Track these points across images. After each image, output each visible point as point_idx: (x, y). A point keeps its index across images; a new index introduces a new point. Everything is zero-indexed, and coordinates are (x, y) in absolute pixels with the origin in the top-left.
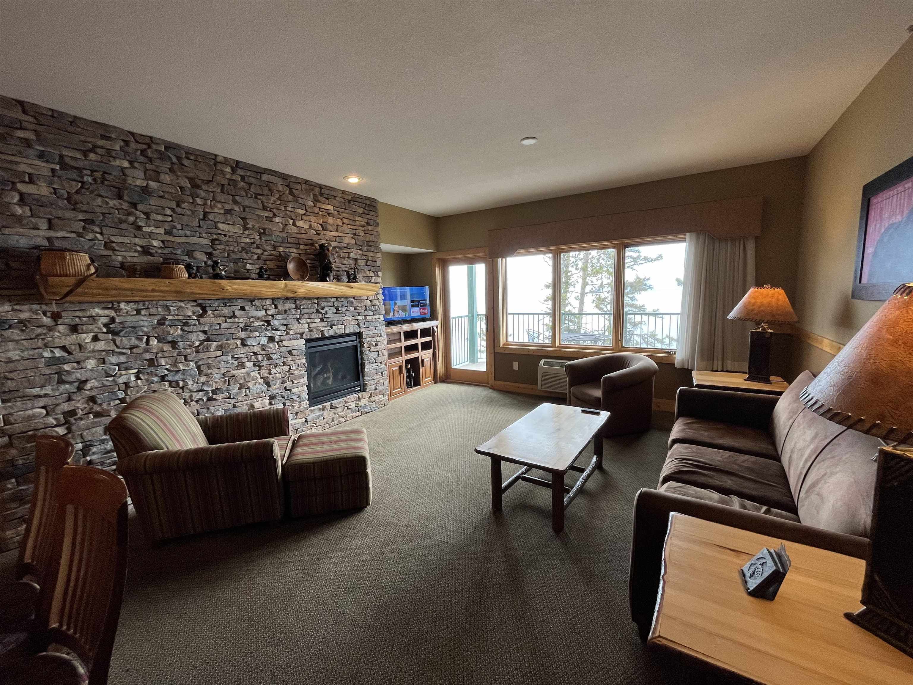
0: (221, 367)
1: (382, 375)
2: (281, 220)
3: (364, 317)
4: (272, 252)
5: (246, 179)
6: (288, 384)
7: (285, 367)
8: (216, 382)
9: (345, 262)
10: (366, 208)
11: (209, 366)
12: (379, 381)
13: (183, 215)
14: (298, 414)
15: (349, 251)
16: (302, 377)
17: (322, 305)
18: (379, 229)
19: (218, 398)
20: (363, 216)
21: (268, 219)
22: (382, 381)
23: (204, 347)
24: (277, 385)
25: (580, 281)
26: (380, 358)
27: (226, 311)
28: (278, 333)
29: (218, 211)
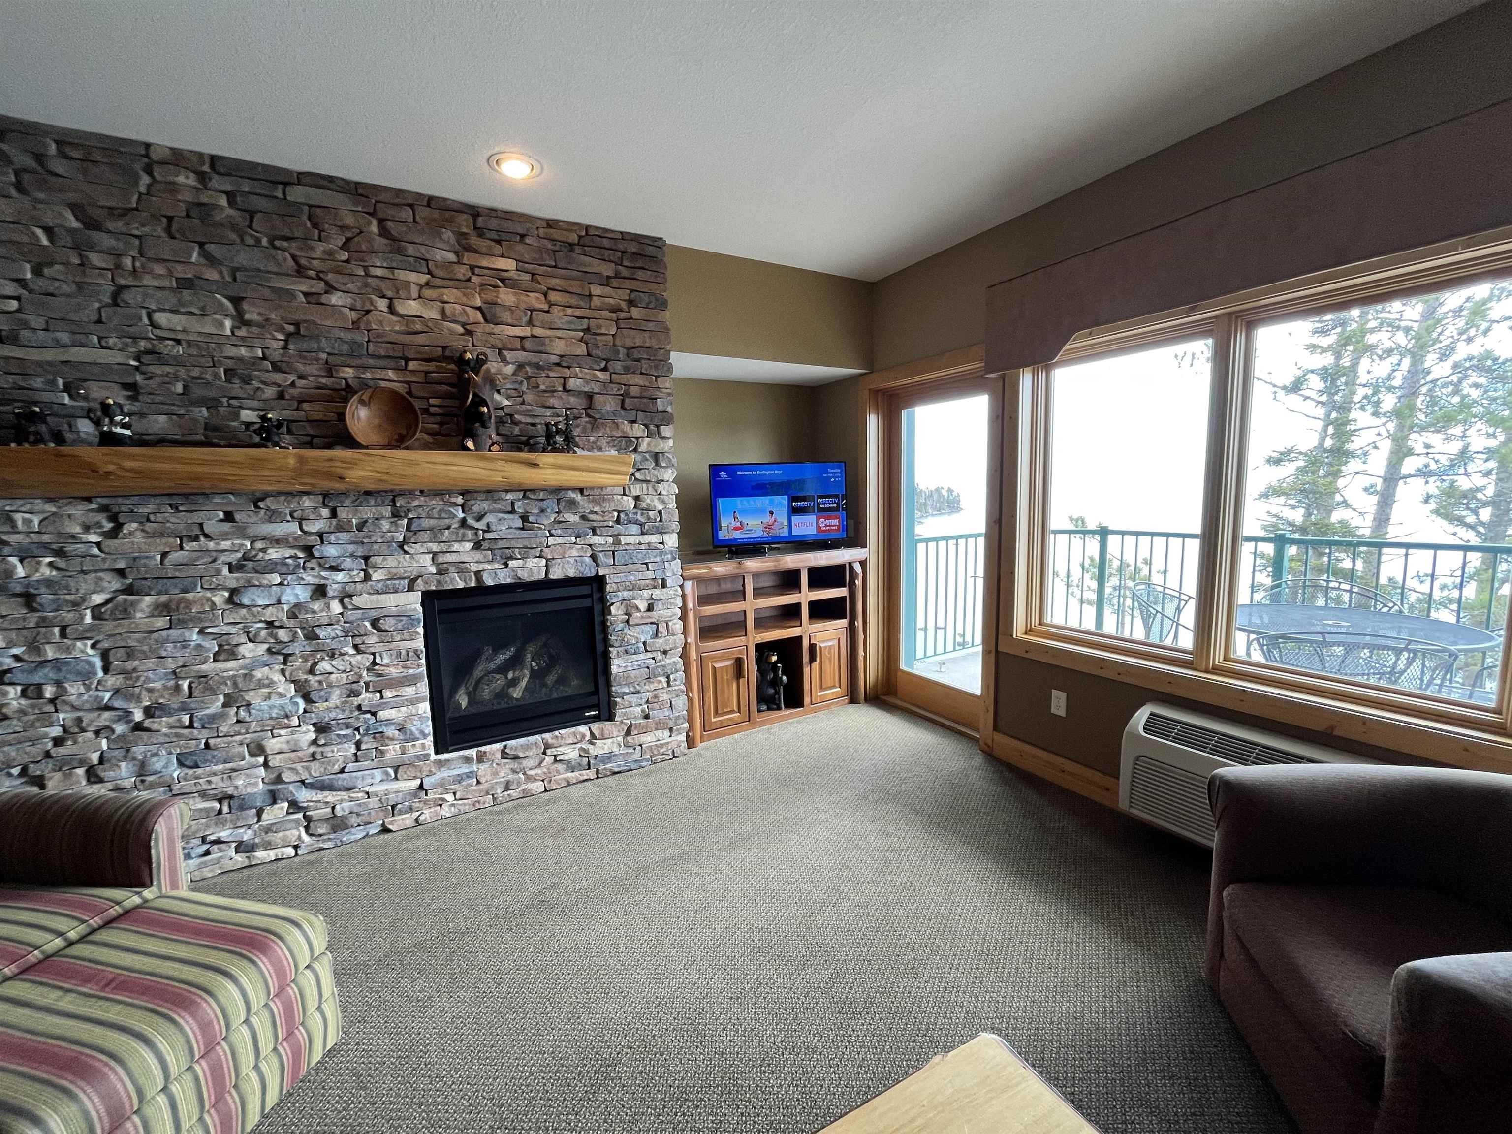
0: (164, 654)
1: (668, 682)
2: (349, 301)
3: (611, 540)
4: (324, 381)
5: (239, 199)
6: (366, 698)
7: (359, 657)
8: (151, 691)
9: (553, 401)
10: (626, 263)
11: (130, 653)
12: (655, 697)
13: (52, 295)
14: (400, 770)
15: (567, 372)
16: (412, 681)
17: (476, 508)
18: (666, 316)
19: (155, 726)
20: (615, 283)
21: (312, 299)
22: (664, 697)
23: (115, 608)
24: (336, 698)
25: (1386, 446)
26: (660, 641)
27: (178, 521)
28: (340, 577)
29: (156, 284)
